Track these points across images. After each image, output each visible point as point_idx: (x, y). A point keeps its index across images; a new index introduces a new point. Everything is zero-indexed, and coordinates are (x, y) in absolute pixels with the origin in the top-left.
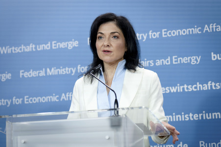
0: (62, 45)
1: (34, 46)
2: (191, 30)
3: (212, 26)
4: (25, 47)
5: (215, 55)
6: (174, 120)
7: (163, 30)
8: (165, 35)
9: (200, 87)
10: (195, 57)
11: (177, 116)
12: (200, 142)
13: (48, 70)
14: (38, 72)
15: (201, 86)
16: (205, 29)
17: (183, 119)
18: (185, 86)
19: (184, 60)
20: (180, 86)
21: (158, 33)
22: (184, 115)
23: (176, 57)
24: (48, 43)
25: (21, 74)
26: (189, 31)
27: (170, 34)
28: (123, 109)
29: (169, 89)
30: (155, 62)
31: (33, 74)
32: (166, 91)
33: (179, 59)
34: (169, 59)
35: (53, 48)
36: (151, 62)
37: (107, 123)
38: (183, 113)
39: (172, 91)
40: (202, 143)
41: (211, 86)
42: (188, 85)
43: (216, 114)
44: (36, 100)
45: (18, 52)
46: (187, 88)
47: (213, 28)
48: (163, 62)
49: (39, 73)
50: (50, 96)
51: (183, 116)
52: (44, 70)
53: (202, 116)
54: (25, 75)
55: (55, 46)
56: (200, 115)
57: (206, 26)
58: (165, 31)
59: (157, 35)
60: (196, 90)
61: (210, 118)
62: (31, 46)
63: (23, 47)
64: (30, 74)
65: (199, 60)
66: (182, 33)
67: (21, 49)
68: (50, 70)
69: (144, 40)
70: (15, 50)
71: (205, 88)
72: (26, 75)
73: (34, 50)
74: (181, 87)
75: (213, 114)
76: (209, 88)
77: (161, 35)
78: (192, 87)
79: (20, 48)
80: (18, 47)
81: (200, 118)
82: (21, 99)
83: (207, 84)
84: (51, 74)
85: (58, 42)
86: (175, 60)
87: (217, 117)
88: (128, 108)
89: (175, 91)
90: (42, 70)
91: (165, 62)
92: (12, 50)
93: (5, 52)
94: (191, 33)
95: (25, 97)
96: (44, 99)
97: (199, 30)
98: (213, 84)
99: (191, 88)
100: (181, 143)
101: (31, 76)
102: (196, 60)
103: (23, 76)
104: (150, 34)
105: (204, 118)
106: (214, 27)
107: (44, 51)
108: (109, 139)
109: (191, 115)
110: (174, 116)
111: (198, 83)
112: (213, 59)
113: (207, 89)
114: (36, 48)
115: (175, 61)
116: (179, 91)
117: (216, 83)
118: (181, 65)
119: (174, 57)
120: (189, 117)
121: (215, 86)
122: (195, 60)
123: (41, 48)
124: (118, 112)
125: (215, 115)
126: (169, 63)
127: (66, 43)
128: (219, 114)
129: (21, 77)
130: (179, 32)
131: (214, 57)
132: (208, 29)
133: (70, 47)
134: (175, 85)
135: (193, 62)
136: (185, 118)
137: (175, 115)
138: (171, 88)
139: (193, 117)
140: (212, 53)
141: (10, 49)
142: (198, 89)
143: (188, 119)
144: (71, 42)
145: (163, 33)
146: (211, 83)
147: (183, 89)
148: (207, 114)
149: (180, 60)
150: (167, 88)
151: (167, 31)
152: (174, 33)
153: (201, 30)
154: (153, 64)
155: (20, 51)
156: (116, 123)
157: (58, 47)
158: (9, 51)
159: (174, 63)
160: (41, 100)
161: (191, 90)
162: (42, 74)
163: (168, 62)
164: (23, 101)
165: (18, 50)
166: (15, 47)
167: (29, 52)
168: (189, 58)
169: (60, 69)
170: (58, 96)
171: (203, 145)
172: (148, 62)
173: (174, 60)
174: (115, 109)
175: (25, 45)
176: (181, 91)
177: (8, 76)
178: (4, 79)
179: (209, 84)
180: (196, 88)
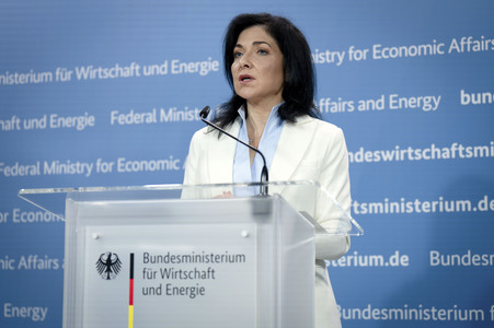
0: (190, 68)
1: (138, 67)
2: (425, 47)
3: (466, 41)
4: (121, 69)
5: (468, 96)
6: (387, 211)
7: (375, 47)
8: (377, 55)
9: (436, 153)
10: (430, 98)
11: (392, 205)
12: (432, 253)
13: (162, 112)
14: (143, 115)
15: (438, 150)
16: (452, 47)
17: (403, 211)
18: (410, 150)
19: (411, 103)
20: (400, 150)
21: (365, 51)
22: (405, 202)
23: (396, 96)
24: (163, 63)
25: (113, 118)
26: (422, 49)
27: (387, 53)
28: (275, 183)
29: (380, 155)
30: (356, 105)
31: (134, 118)
32: (374, 157)
33: (400, 100)
34: (382, 100)
35: (173, 72)
36: (350, 103)
37: (247, 209)
38: (403, 199)
39: (385, 159)
40: (435, 255)
41: (457, 152)
42: (414, 148)
43: (463, 203)
44: (138, 166)
45: (109, 78)
46: (413, 155)
47: (466, 46)
48: (371, 104)
49: (145, 117)
50: (163, 159)
51: (403, 204)
52: (154, 111)
53: (437, 206)
54: (120, 120)
55: (176, 69)
56: (434, 204)
57: (454, 41)
58: (377, 49)
59: (363, 54)
60: (428, 158)
61: (452, 209)
62: (132, 68)
63: (117, 68)
64: (129, 119)
65: (437, 104)
66: (408, 52)
67: (114, 73)
68: (167, 112)
69: (339, 64)
70: (102, 74)
71: (446, 155)
72: (122, 120)
73: (138, 74)
74: (403, 152)
75: (458, 203)
76: (453, 156)
77: (370, 54)
78: (421, 153)
79: (113, 69)
80: (110, 68)
81: (434, 210)
82: (111, 164)
83: (450, 147)
84: (166, 119)
85: (182, 62)
86: (395, 102)
87: (464, 209)
88: (285, 183)
89: (391, 159)
90: (152, 112)
91: (375, 106)
92: (97, 73)
93: (86, 77)
94: (425, 53)
95: (120, 160)
96: (152, 166)
97: (441, 49)
98: (461, 148)
99: (421, 155)
100: (397, 253)
101: (131, 122)
102: (432, 103)
103: (116, 121)
104: (351, 52)
105: (441, 210)
106: (469, 42)
107: (155, 76)
108: (248, 236)
109: (417, 203)
110: (387, 205)
111: (433, 146)
112: (463, 102)
113: (448, 156)
114: (141, 71)
115: (394, 105)
116: (397, 158)
117: (465, 146)
118: (405, 111)
119: (391, 96)
120: (413, 206)
121: (464, 152)
122: (430, 103)
123: (150, 71)
124: (267, 188)
125: (461, 205)
126: (383, 107)
127: (197, 64)
128: (469, 203)
129: (112, 122)
130: (403, 51)
131: (466, 99)
132: (457, 47)
133: (204, 72)
134: (391, 148)
135: (427, 107)
136: (406, 208)
137: (389, 202)
138: (383, 153)
139: (420, 207)
140: (462, 92)
141: (95, 71)
142: (433, 157)
143: (411, 210)
144: (206, 63)
145: (375, 52)
146: (457, 147)
147: (406, 155)
148: (447, 203)
149: (403, 102)
150: (376, 153)
151: (380, 49)
152: (394, 52)
153: (445, 49)
154: (353, 108)
155: (112, 77)
156: (263, 209)
157: (181, 71)
158: (93, 76)
159: (391, 107)
160: (148, 166)
161: (419, 158)
162: (151, 118)
163: (380, 104)
164: (115, 167)
165: (108, 74)
166: (103, 68)
167: (129, 78)
168: (419, 99)
169: (184, 110)
170: (178, 161)
171: (436, 258)
172: (344, 103)
173: (391, 102)
174: (261, 184)
175: (122, 65)
176: (402, 158)
177: (90, 121)
178: (81, 127)
179: (453, 149)
180: (429, 154)
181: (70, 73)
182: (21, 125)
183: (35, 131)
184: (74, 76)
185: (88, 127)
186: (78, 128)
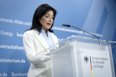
2: (9, 20)
5: (18, 34)
6: (2, 62)
11: (3, 60)
12: (12, 73)
15: (13, 47)
18: (7, 46)
20: (4, 45)
22: (6, 59)
33: (4, 33)
40: (13, 73)
42: (8, 45)
47: (17, 22)
51: (5, 60)
53: (13, 61)
57: (15, 20)
61: (16, 62)
65: (12, 35)
66: (5, 21)
71: (14, 48)
74: (5, 46)
75: (17, 60)
78: (9, 47)
83: (15, 46)
89: (2, 48)
94: (9, 22)
97: (13, 22)
98: (17, 47)
100: (4, 73)
102: (11, 34)
109: (9, 60)
110: (2, 60)
111: (12, 46)
112: (17, 36)
113: (15, 49)
115: (3, 33)
116: (4, 48)
118: (5, 36)
119: (2, 31)
120: (8, 61)
132: (16, 22)
136: (6, 61)
137: (2, 59)
138: (1, 46)
139: (9, 61)
140: (17, 33)
142: (12, 48)
147: (6, 47)
148: (15, 60)
149: (5, 33)
152: (2, 20)
161: (9, 48)
168: (8, 33)
173: (2, 33)
176: (5, 48)
179: (16, 47)
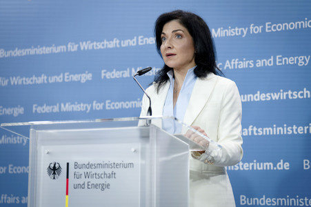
1: (118, 41)
4: (108, 43)
6: (275, 133)
7: (267, 24)
8: (269, 29)
9: (307, 94)
10: (303, 57)
11: (278, 129)
12: (304, 161)
13: (133, 70)
14: (121, 72)
15: (308, 92)
17: (285, 133)
18: (290, 93)
19: (290, 61)
20: (283, 92)
21: (261, 27)
22: (287, 127)
23: (281, 56)
24: (134, 38)
25: (103, 75)
26: (298, 24)
27: (275, 28)
29: (271, 96)
30: (255, 63)
31: (116, 74)
32: (266, 97)
33: (284, 59)
34: (272, 59)
35: (140, 44)
36: (251, 62)
38: (285, 125)
39: (274, 98)
40: (306, 162)
42: (293, 91)
44: (118, 105)
46: (292, 95)
48: (264, 62)
49: (123, 74)
50: (134, 100)
51: (285, 128)
53: (308, 130)
54: (107, 76)
55: (142, 42)
56: (306, 128)
58: (268, 25)
59: (259, 29)
60: (302, 97)
62: (114, 42)
63: (105, 42)
64: (113, 75)
65: (307, 61)
66: (289, 26)
67: (103, 45)
69: (244, 36)
70: (96, 46)
72: (109, 75)
73: (118, 46)
74: (285, 94)
77: (264, 29)
78: (297, 94)
79: (102, 43)
80: (101, 42)
81: (306, 132)
82: (102, 104)
85: (145, 37)
86: (280, 60)
89: (277, 98)
90: (127, 70)
91: (267, 63)
92: (93, 46)
93: (86, 48)
94: (300, 27)
95: (107, 101)
97: (310, 24)
100: (282, 161)
101: (114, 77)
102: (304, 61)
103: (105, 77)
104: (251, 28)
107: (129, 47)
109: (295, 127)
110: (275, 129)
111: (305, 89)
114: (120, 44)
115: (279, 62)
116: (282, 98)
118: (286, 66)
119: (278, 57)
120: (292, 130)
123: (125, 44)
126: (272, 64)
129: (103, 77)
130: (286, 26)
134: (278, 91)
135: (301, 63)
136: (287, 131)
137: (276, 127)
138: (272, 94)
139: (297, 130)
141: (92, 44)
142: (305, 97)
143: (290, 132)
145: (267, 27)
147: (287, 95)
149: (285, 60)
150: (268, 94)
151: (271, 25)
152: (279, 27)
154: (253, 65)
155: (102, 48)
157: (144, 43)
158: (90, 48)
159: (278, 64)
160: (125, 105)
161: (296, 97)
162: (126, 74)
163: (270, 62)
164: (104, 106)
165: (100, 46)
166: (97, 42)
167: (113, 48)
168: (296, 58)
171: (307, 164)
172: (247, 62)
173: (278, 60)
175: (108, 40)
176: (285, 98)
177: (89, 76)
178: (83, 81)
180: (302, 95)
181: (77, 46)
182: (47, 80)
183: (56, 84)
184: (79, 48)
185: (87, 81)
186: (82, 82)
